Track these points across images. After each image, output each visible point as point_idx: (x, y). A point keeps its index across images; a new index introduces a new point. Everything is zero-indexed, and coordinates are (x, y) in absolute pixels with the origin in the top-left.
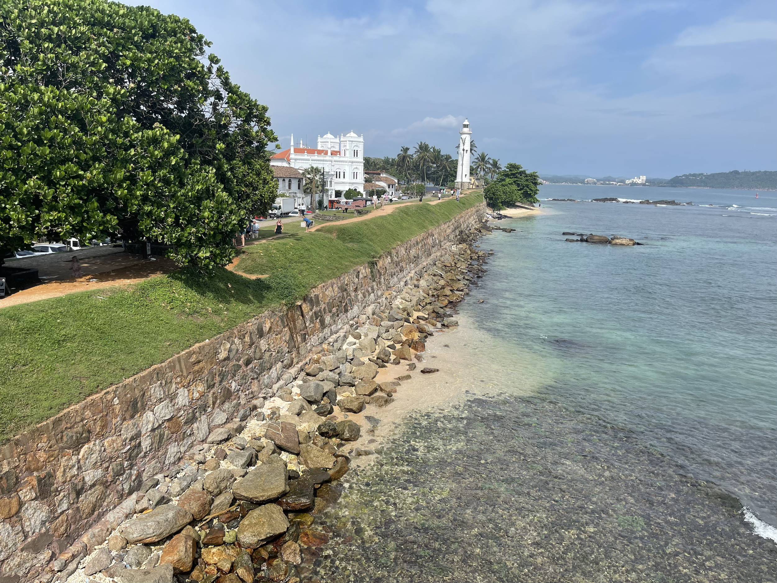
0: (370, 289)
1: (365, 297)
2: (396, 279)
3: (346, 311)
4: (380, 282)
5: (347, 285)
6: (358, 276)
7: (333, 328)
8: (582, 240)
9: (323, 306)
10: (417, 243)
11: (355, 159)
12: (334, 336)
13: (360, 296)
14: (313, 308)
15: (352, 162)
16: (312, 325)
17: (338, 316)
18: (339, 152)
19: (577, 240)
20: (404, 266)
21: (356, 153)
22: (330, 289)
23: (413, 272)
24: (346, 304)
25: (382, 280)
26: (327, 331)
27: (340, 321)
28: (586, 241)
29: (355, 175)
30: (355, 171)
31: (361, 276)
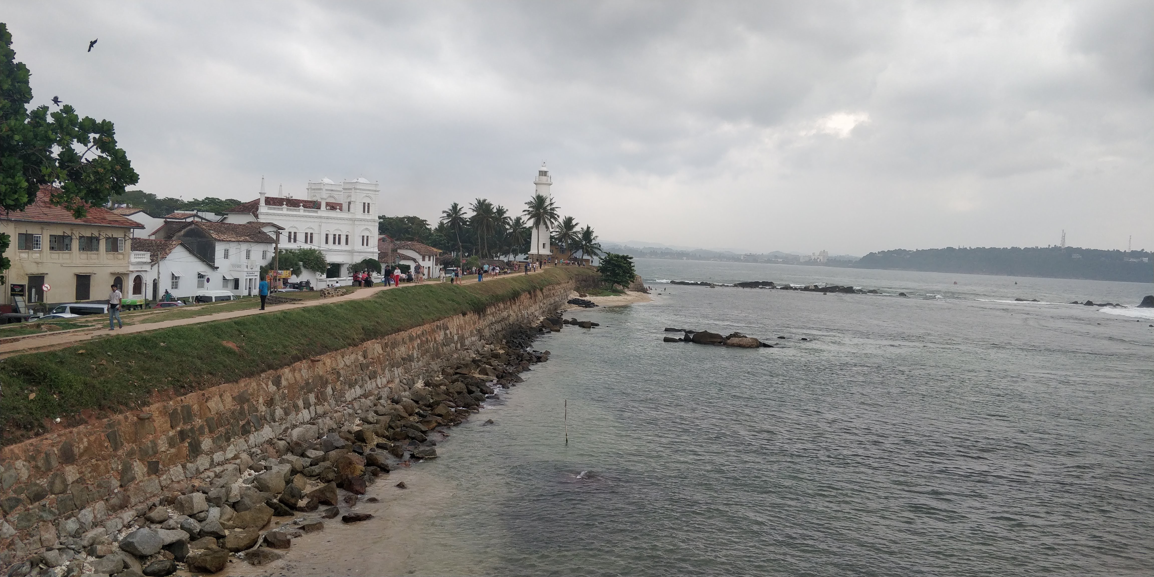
0: (301, 403)
1: (287, 414)
2: (358, 391)
3: (245, 432)
4: (323, 394)
5: (252, 394)
6: (277, 382)
7: (218, 457)
8: (687, 340)
9: (198, 422)
10: (411, 339)
11: (366, 216)
12: (218, 469)
13: (279, 412)
14: (177, 425)
15: (361, 220)
16: (173, 450)
17: (228, 439)
18: (341, 205)
19: (680, 340)
20: (380, 371)
21: (366, 208)
22: (217, 398)
23: (397, 381)
24: (248, 423)
25: (329, 390)
26: (203, 462)
27: (232, 446)
28: (694, 341)
29: (365, 240)
30: (366, 234)
31: (284, 383)
